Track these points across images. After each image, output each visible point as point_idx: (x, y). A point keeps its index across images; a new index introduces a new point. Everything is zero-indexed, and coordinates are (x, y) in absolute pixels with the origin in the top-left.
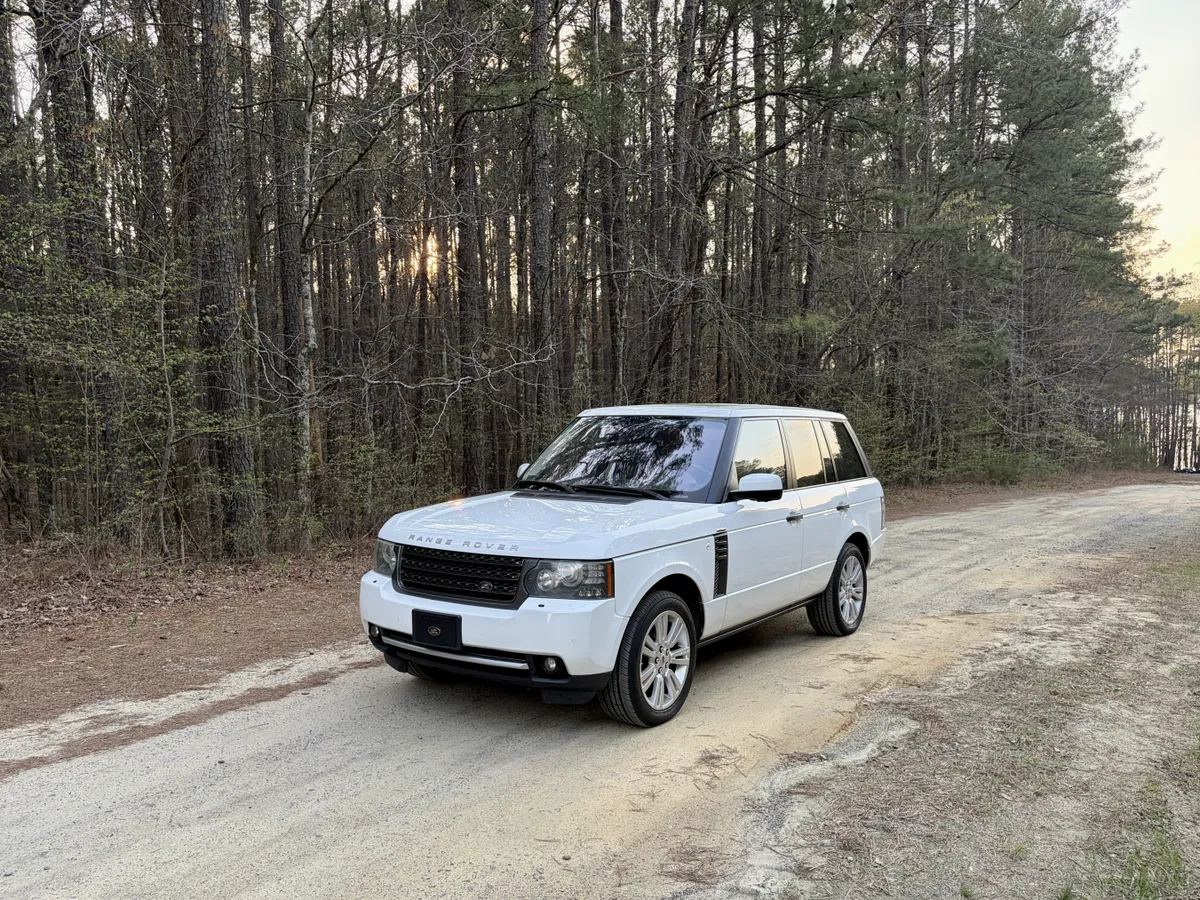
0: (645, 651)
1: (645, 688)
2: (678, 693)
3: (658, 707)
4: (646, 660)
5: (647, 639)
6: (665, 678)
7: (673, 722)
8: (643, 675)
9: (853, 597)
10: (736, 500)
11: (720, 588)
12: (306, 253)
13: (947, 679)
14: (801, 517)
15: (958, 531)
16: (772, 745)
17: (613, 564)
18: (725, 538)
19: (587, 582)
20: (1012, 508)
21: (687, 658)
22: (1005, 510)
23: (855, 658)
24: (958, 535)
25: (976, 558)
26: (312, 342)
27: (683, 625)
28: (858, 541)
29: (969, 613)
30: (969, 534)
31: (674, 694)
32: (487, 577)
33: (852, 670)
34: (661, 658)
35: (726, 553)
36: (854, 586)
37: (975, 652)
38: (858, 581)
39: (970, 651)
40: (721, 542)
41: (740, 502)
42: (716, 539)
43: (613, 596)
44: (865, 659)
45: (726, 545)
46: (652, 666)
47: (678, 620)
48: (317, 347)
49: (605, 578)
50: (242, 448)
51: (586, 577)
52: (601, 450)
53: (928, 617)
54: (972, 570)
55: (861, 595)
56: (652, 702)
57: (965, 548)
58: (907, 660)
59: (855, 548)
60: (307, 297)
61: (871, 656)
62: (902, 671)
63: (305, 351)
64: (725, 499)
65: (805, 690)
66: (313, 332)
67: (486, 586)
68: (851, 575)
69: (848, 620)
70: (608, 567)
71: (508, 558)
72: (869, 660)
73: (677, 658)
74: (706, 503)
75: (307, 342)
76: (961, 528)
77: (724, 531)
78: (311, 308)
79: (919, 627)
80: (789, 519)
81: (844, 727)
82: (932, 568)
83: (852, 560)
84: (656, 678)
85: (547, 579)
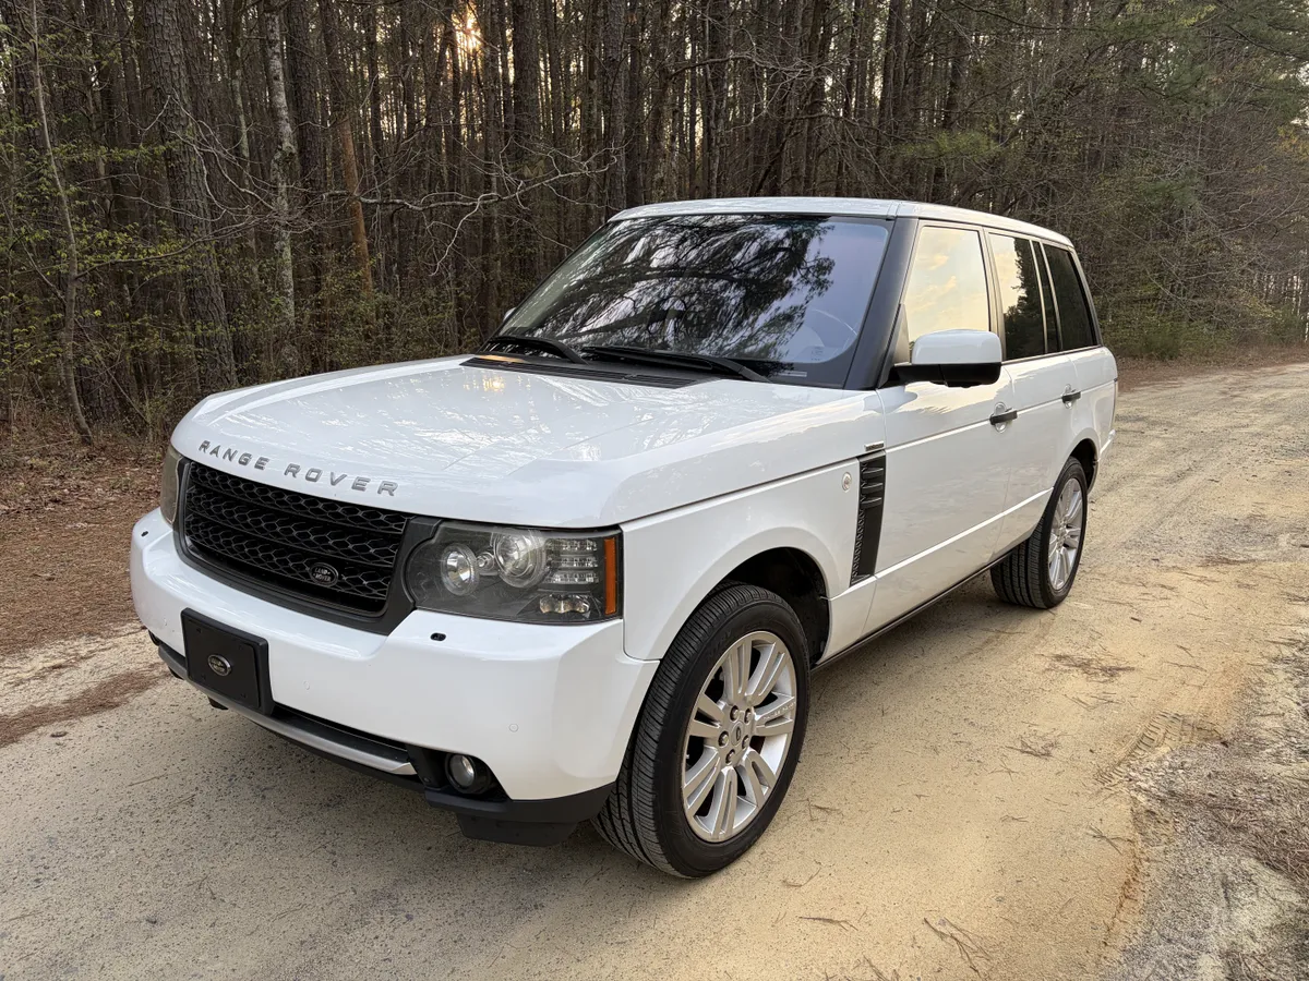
0: (696, 728)
1: (691, 807)
2: (766, 791)
3: (722, 835)
4: (698, 747)
5: (703, 702)
6: (738, 769)
7: (754, 855)
8: (689, 780)
9: (1065, 545)
10: (903, 383)
11: (865, 563)
12: (271, 11)
13: (1269, 723)
14: (1014, 415)
15: (1139, 419)
16: (981, 964)
17: (620, 537)
18: (881, 462)
19: (558, 579)
20: (1183, 389)
21: (790, 720)
22: (1177, 391)
23: (1084, 666)
24: (1140, 425)
25: (1183, 462)
26: (288, 144)
27: (785, 655)
28: (1085, 453)
29: (1228, 562)
30: (1154, 423)
31: (759, 793)
32: (329, 553)
33: (1091, 701)
34: (731, 731)
35: (881, 493)
36: (1068, 527)
37: (1286, 652)
38: (1075, 519)
39: (1273, 651)
40: (872, 472)
41: (912, 387)
42: (862, 465)
43: (620, 614)
44: (1103, 669)
45: (881, 478)
46: (713, 752)
47: (774, 648)
48: (294, 151)
49: (600, 570)
50: (206, 290)
51: (554, 568)
52: (654, 282)
53: (1168, 569)
54: (1191, 481)
55: (1077, 539)
56: (709, 829)
57: (1158, 444)
58: (1180, 674)
59: (1077, 466)
60: (276, 78)
61: (1112, 663)
62: (1185, 703)
63: (278, 156)
64: (883, 381)
65: (1018, 761)
66: (287, 129)
67: (323, 576)
68: (1070, 507)
69: (1056, 580)
70: (607, 544)
71: (373, 512)
72: (1112, 672)
73: (768, 723)
74: (843, 388)
75: (281, 144)
76: (1141, 415)
77: (879, 448)
78: (283, 95)
79: (1167, 592)
80: (995, 420)
81: (1127, 891)
82: (1134, 477)
83: (1072, 483)
84: (721, 774)
85: (461, 568)
